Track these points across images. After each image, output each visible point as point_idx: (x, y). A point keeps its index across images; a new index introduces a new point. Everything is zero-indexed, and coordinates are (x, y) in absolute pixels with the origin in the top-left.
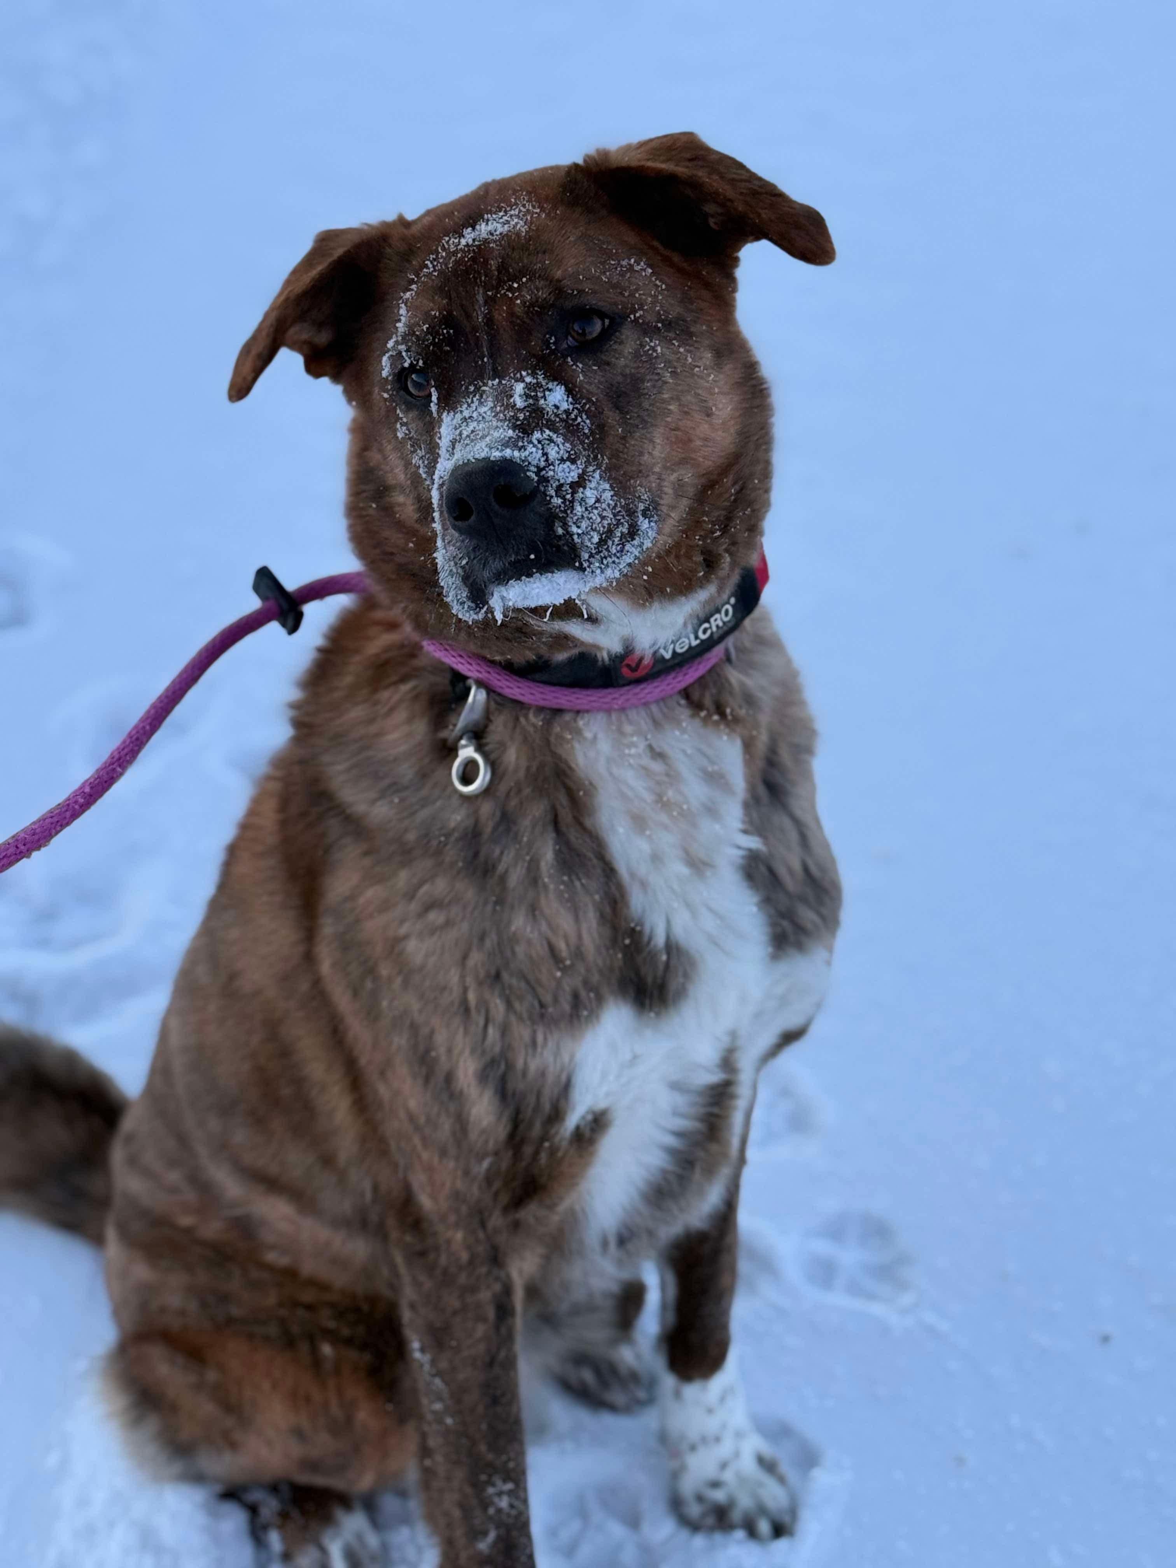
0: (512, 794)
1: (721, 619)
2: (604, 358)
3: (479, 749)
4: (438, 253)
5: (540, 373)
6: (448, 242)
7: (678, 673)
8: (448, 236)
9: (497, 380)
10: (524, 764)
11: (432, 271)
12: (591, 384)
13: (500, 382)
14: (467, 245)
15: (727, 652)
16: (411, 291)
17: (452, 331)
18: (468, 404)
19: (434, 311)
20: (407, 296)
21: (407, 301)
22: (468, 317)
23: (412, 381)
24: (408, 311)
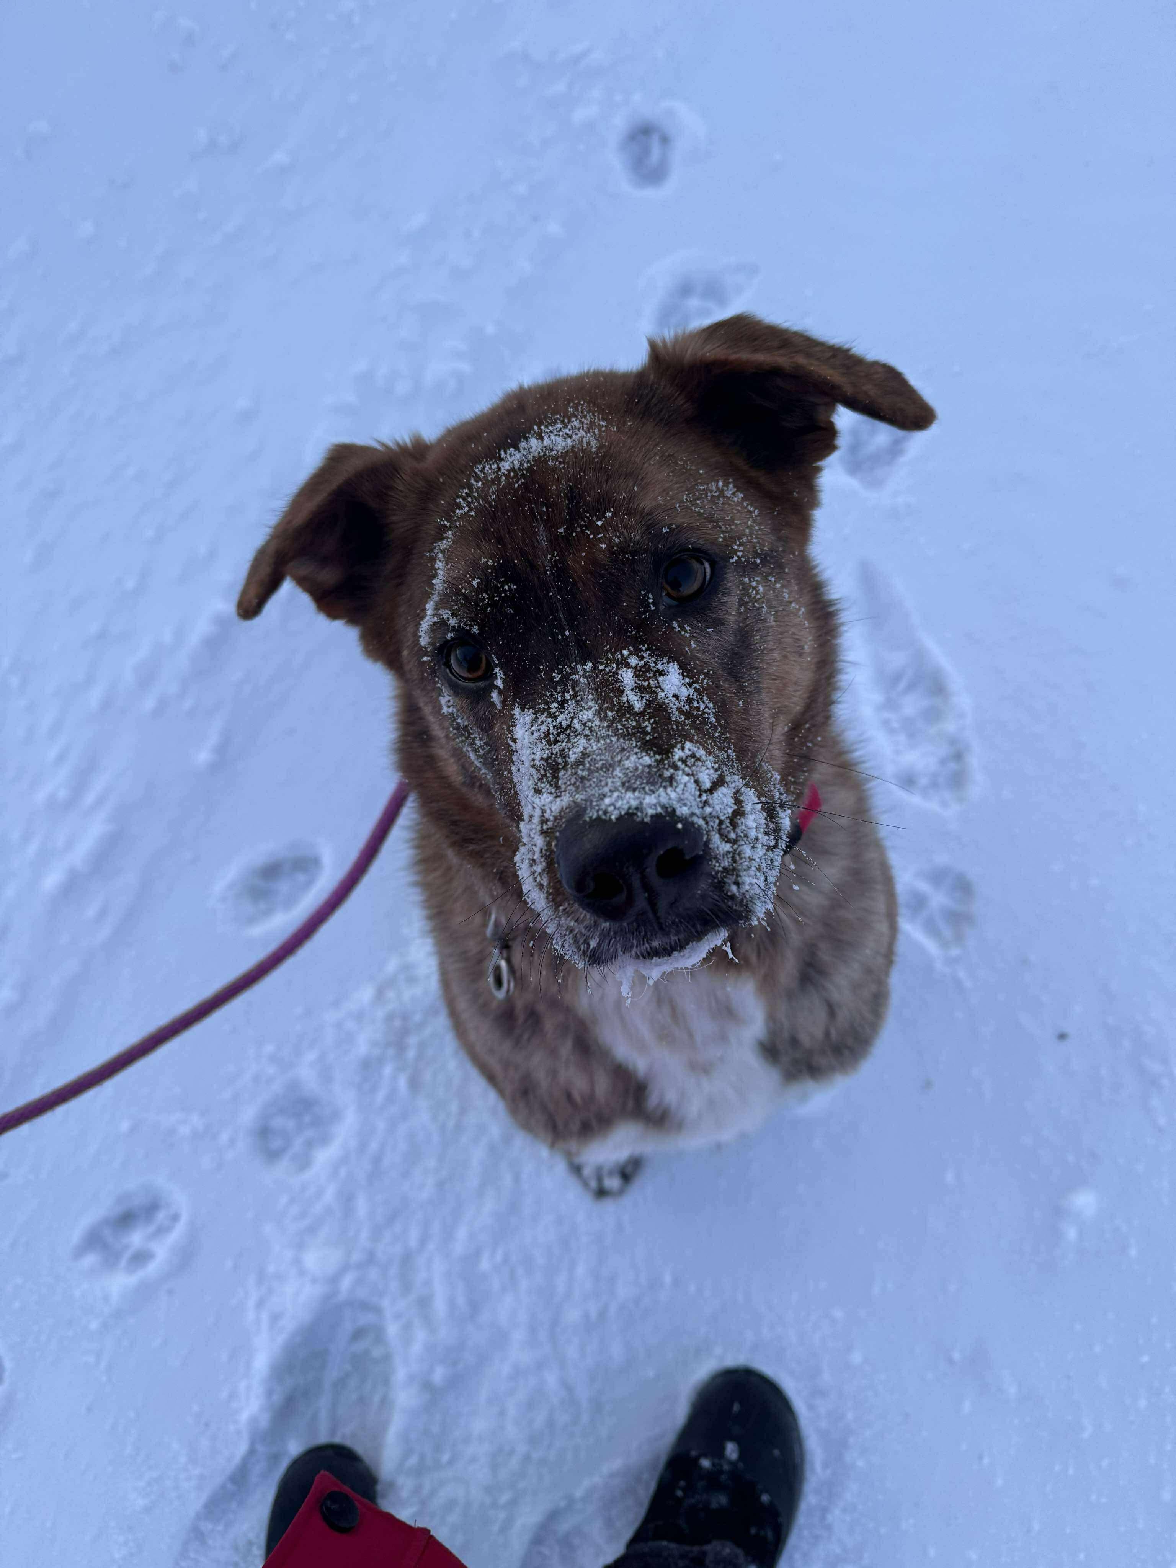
2: (715, 616)
4: (470, 486)
5: (644, 648)
6: (482, 471)
8: (480, 463)
9: (590, 664)
11: (468, 512)
12: (704, 651)
13: (595, 667)
14: (512, 469)
16: (447, 538)
17: (515, 587)
18: (558, 702)
19: (484, 560)
20: (444, 544)
21: (443, 552)
22: (533, 567)
23: (457, 659)
24: (447, 564)
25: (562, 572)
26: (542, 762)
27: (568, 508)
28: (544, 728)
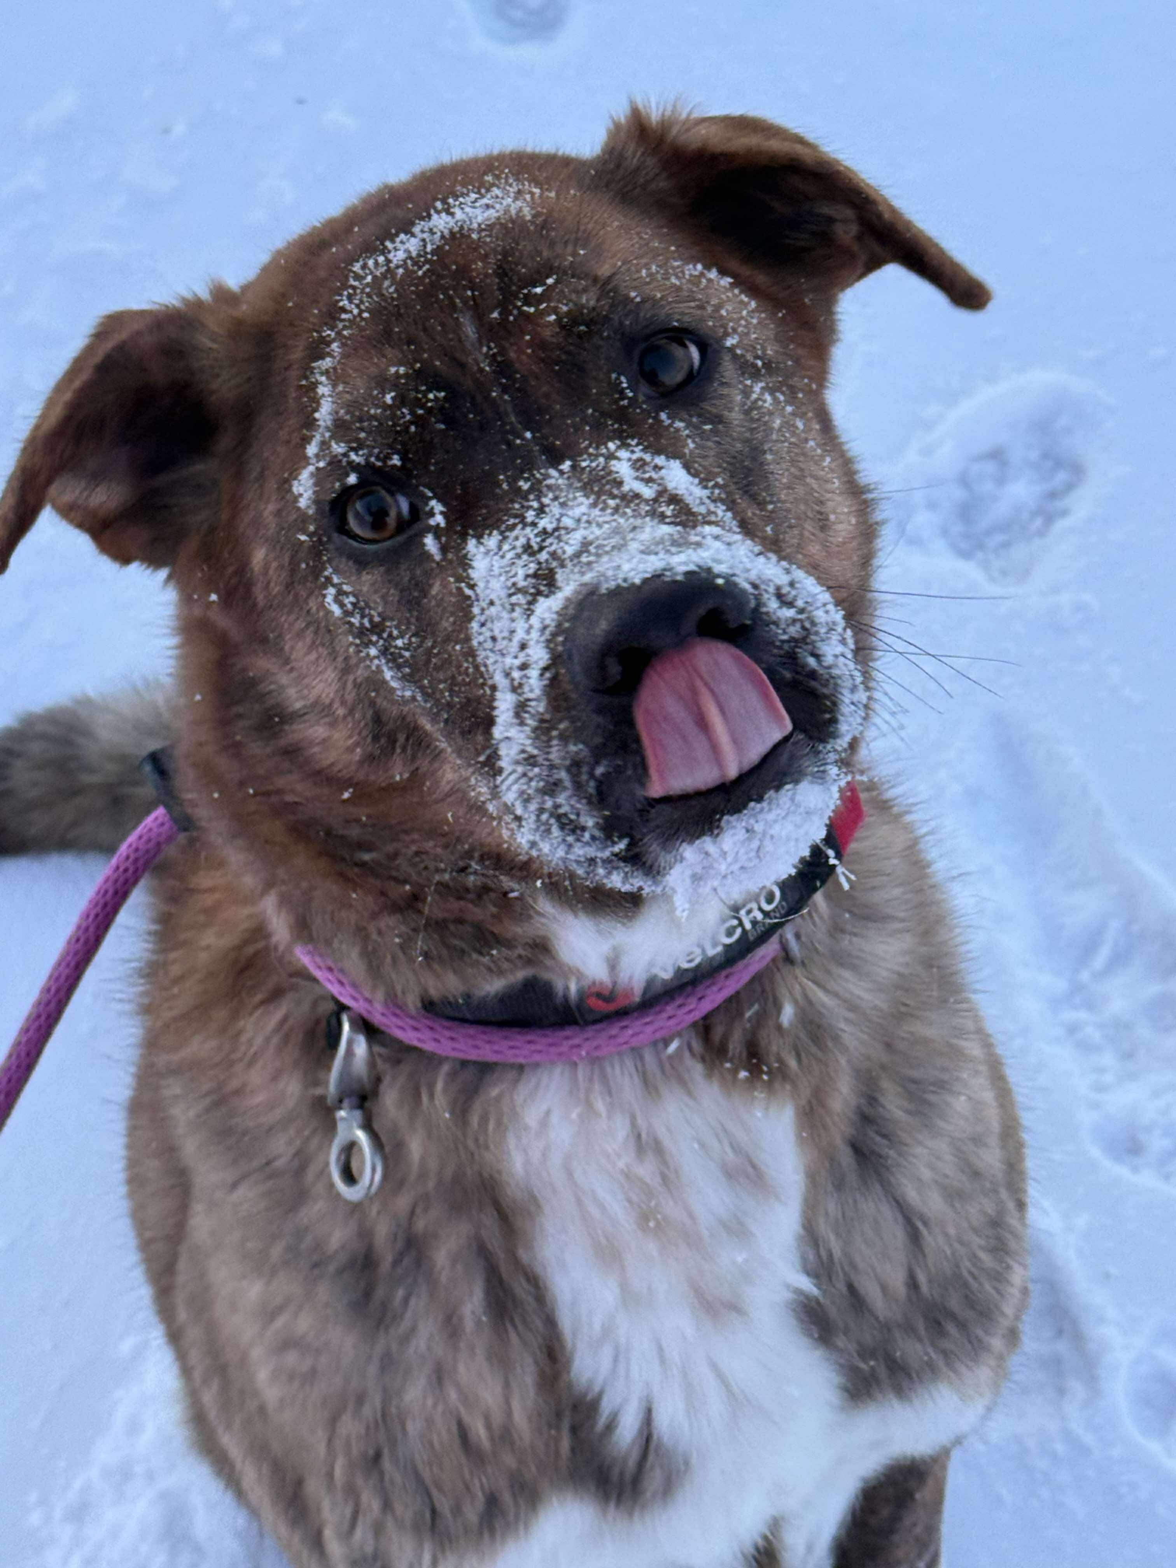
0: (418, 1211)
1: (760, 909)
2: (712, 410)
3: (368, 1126)
4: (351, 288)
5: (633, 442)
6: (364, 268)
7: (688, 996)
8: (358, 260)
9: (567, 464)
10: (433, 1165)
12: (706, 457)
13: (574, 466)
14: (410, 258)
15: (784, 947)
16: (329, 355)
17: (443, 394)
18: (535, 510)
19: (393, 370)
20: (327, 363)
21: (326, 373)
22: (462, 365)
23: (357, 515)
24: (334, 386)
25: (503, 368)
26: (529, 579)
27: (500, 289)
28: (522, 541)
